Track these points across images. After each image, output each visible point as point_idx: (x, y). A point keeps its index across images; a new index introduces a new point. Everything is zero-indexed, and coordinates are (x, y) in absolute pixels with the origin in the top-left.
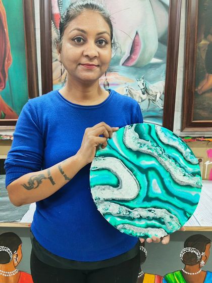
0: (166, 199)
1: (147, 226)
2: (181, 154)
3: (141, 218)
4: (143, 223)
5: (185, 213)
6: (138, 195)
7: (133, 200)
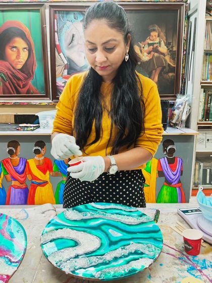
0: (130, 237)
1: (128, 262)
2: (121, 210)
3: (116, 259)
4: (121, 261)
5: (155, 239)
6: (102, 244)
7: (98, 249)
